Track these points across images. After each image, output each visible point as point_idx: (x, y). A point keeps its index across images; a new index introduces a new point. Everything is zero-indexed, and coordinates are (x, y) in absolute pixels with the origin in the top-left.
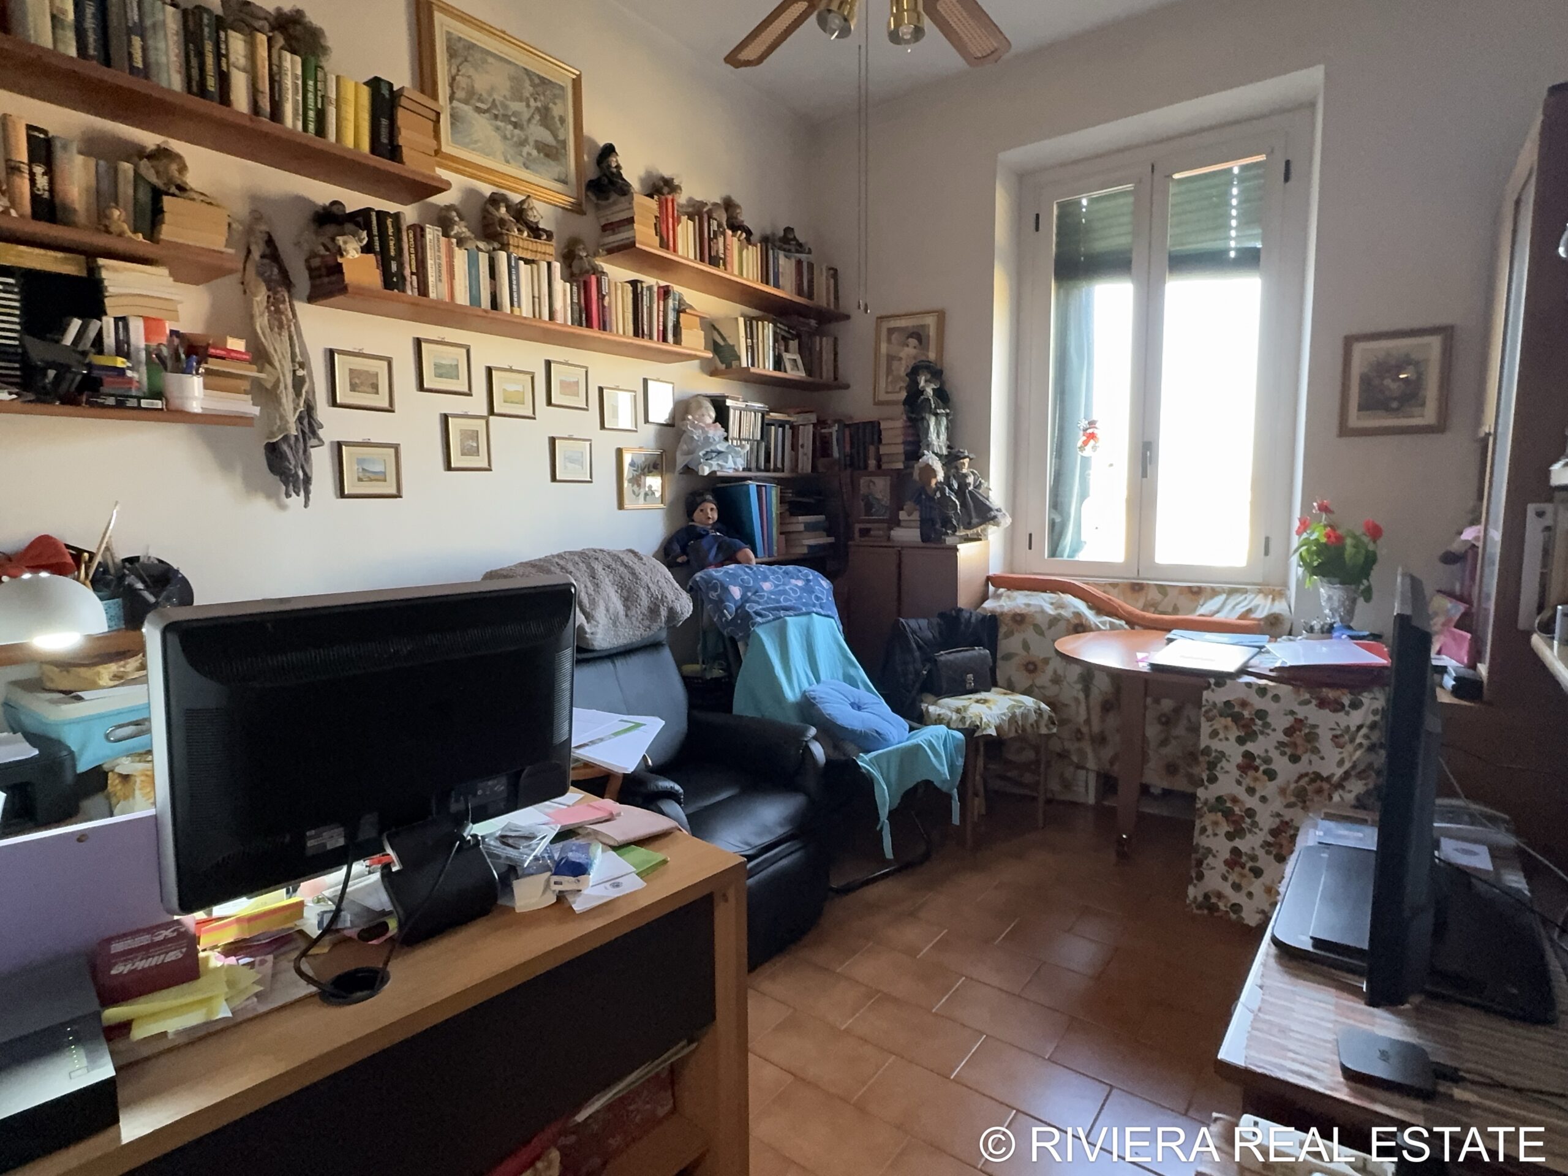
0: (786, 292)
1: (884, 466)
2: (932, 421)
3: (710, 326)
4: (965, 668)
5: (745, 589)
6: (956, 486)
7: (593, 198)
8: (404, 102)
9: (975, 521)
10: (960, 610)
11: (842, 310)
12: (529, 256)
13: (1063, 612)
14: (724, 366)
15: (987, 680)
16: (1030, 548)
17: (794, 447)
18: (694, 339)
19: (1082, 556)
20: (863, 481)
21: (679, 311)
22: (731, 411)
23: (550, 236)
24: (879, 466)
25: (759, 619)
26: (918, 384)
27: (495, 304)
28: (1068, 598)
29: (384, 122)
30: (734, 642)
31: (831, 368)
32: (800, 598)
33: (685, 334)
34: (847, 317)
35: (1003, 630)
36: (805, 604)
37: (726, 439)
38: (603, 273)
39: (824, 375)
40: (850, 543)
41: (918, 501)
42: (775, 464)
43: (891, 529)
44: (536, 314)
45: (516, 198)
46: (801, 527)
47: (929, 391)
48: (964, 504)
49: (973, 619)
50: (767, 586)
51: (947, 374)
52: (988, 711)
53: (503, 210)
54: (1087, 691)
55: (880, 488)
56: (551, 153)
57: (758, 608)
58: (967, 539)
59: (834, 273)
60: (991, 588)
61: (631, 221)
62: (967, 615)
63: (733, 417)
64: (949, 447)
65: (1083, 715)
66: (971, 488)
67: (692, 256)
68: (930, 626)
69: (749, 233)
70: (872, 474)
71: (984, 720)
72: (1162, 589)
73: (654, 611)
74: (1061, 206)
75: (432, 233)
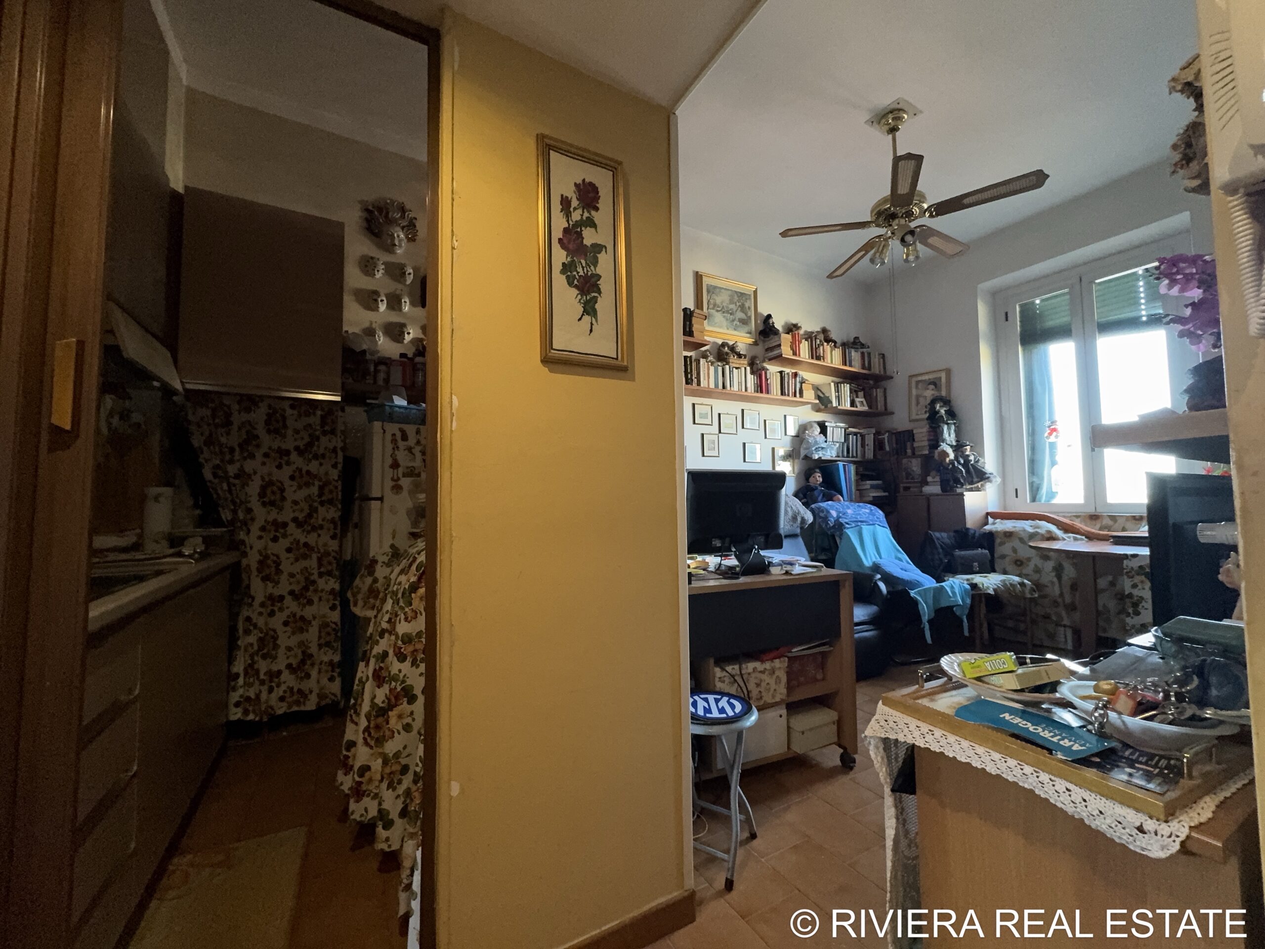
0: (856, 368)
1: (917, 453)
2: (945, 427)
3: (817, 389)
4: (973, 559)
5: (838, 512)
6: (962, 462)
7: (762, 338)
8: (695, 314)
9: (975, 480)
10: (968, 529)
11: (888, 373)
12: (737, 366)
13: (1039, 530)
14: (823, 407)
15: (989, 567)
16: (1017, 497)
17: (863, 445)
18: (809, 395)
19: (1056, 501)
20: (905, 461)
21: (802, 383)
22: (828, 428)
23: (745, 356)
24: (914, 453)
25: (847, 526)
26: (935, 408)
27: (724, 387)
28: (1043, 523)
29: (688, 323)
30: (833, 536)
31: (883, 402)
32: (868, 517)
33: (805, 392)
34: (892, 378)
35: (998, 541)
36: (872, 520)
37: (826, 442)
38: (767, 369)
39: (879, 407)
40: (897, 494)
41: (938, 471)
42: (852, 454)
43: (922, 487)
44: (740, 390)
45: (731, 343)
46: (868, 487)
47: (943, 411)
48: (968, 471)
49: (977, 534)
50: (849, 511)
51: (953, 403)
52: (988, 581)
53: (726, 348)
54: (1059, 577)
55: (915, 466)
56: (744, 322)
57: (847, 521)
58: (971, 490)
59: (883, 356)
60: (990, 520)
61: (780, 345)
62: (972, 532)
63: (829, 430)
64: (957, 441)
65: (1057, 591)
66: (972, 462)
67: (807, 357)
68: (949, 538)
69: (835, 342)
70: (909, 457)
71: (985, 585)
72: (1113, 518)
73: (794, 518)
74: (1021, 306)
75: (702, 361)
